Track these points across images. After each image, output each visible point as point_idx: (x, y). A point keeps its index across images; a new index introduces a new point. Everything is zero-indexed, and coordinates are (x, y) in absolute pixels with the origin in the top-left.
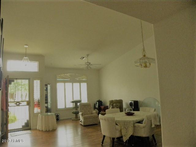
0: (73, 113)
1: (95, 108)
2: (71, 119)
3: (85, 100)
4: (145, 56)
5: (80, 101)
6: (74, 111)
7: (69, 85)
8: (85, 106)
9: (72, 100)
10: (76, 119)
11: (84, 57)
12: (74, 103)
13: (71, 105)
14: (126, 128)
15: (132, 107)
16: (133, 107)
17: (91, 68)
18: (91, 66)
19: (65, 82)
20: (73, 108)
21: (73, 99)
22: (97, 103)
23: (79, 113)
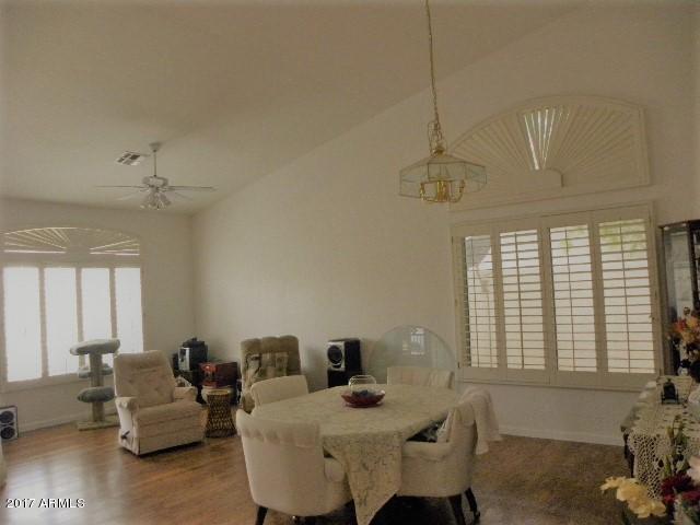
0: (83, 398)
1: (177, 371)
2: (72, 424)
3: (133, 343)
4: (440, 151)
5: (111, 347)
6: (90, 388)
7: (61, 278)
8: (141, 368)
9: (76, 344)
10: (100, 424)
11: (136, 152)
12: (87, 356)
13: (74, 366)
14: (367, 469)
15: (339, 367)
16: (343, 366)
17: (168, 203)
18: (170, 196)
19: (41, 262)
20: (84, 377)
21: (81, 337)
22: (183, 353)
23: (118, 401)
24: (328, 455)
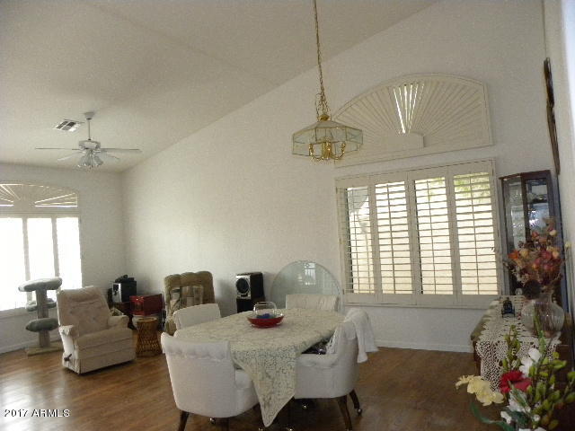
0: (31, 328)
1: (111, 303)
2: (22, 350)
3: (73, 281)
4: (325, 118)
5: (55, 285)
6: (36, 319)
8: (80, 301)
9: (26, 283)
10: (45, 350)
12: (34, 292)
13: (23, 301)
14: (269, 377)
15: (247, 295)
16: (249, 295)
20: (30, 310)
21: (28, 277)
22: (116, 287)
23: (61, 329)
24: (238, 368)
